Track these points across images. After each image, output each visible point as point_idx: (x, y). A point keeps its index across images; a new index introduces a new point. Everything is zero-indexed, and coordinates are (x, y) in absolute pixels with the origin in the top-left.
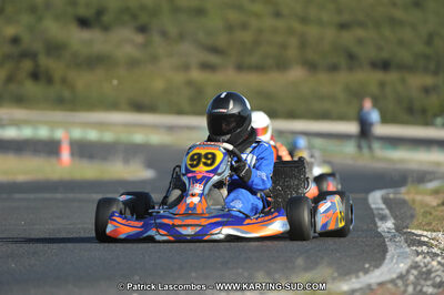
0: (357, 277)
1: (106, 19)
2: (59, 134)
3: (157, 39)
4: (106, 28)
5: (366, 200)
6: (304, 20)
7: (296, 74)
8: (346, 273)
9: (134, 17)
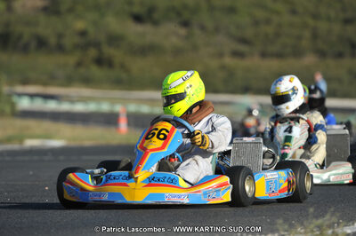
2: (118, 108)
3: (197, 32)
7: (310, 59)
9: (179, 14)
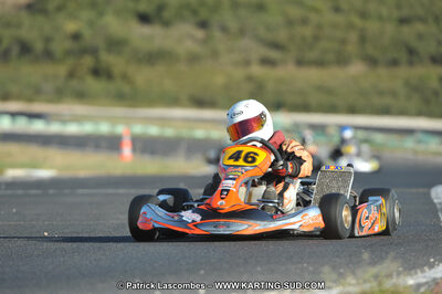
0: (423, 271)
1: (166, 14)
2: (120, 129)
3: (217, 34)
4: (166, 24)
5: (429, 194)
6: (363, 15)
7: (357, 68)
8: (411, 268)
9: (195, 12)
